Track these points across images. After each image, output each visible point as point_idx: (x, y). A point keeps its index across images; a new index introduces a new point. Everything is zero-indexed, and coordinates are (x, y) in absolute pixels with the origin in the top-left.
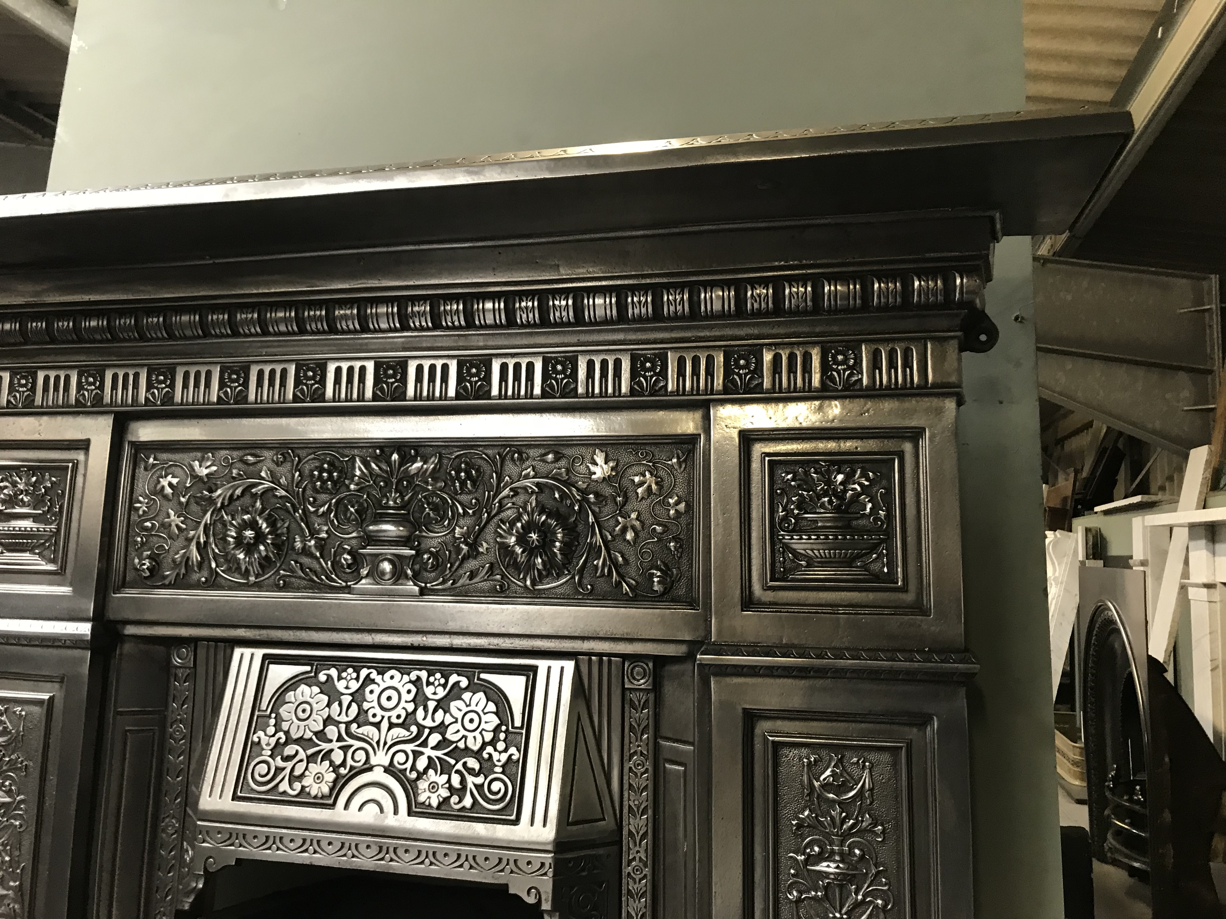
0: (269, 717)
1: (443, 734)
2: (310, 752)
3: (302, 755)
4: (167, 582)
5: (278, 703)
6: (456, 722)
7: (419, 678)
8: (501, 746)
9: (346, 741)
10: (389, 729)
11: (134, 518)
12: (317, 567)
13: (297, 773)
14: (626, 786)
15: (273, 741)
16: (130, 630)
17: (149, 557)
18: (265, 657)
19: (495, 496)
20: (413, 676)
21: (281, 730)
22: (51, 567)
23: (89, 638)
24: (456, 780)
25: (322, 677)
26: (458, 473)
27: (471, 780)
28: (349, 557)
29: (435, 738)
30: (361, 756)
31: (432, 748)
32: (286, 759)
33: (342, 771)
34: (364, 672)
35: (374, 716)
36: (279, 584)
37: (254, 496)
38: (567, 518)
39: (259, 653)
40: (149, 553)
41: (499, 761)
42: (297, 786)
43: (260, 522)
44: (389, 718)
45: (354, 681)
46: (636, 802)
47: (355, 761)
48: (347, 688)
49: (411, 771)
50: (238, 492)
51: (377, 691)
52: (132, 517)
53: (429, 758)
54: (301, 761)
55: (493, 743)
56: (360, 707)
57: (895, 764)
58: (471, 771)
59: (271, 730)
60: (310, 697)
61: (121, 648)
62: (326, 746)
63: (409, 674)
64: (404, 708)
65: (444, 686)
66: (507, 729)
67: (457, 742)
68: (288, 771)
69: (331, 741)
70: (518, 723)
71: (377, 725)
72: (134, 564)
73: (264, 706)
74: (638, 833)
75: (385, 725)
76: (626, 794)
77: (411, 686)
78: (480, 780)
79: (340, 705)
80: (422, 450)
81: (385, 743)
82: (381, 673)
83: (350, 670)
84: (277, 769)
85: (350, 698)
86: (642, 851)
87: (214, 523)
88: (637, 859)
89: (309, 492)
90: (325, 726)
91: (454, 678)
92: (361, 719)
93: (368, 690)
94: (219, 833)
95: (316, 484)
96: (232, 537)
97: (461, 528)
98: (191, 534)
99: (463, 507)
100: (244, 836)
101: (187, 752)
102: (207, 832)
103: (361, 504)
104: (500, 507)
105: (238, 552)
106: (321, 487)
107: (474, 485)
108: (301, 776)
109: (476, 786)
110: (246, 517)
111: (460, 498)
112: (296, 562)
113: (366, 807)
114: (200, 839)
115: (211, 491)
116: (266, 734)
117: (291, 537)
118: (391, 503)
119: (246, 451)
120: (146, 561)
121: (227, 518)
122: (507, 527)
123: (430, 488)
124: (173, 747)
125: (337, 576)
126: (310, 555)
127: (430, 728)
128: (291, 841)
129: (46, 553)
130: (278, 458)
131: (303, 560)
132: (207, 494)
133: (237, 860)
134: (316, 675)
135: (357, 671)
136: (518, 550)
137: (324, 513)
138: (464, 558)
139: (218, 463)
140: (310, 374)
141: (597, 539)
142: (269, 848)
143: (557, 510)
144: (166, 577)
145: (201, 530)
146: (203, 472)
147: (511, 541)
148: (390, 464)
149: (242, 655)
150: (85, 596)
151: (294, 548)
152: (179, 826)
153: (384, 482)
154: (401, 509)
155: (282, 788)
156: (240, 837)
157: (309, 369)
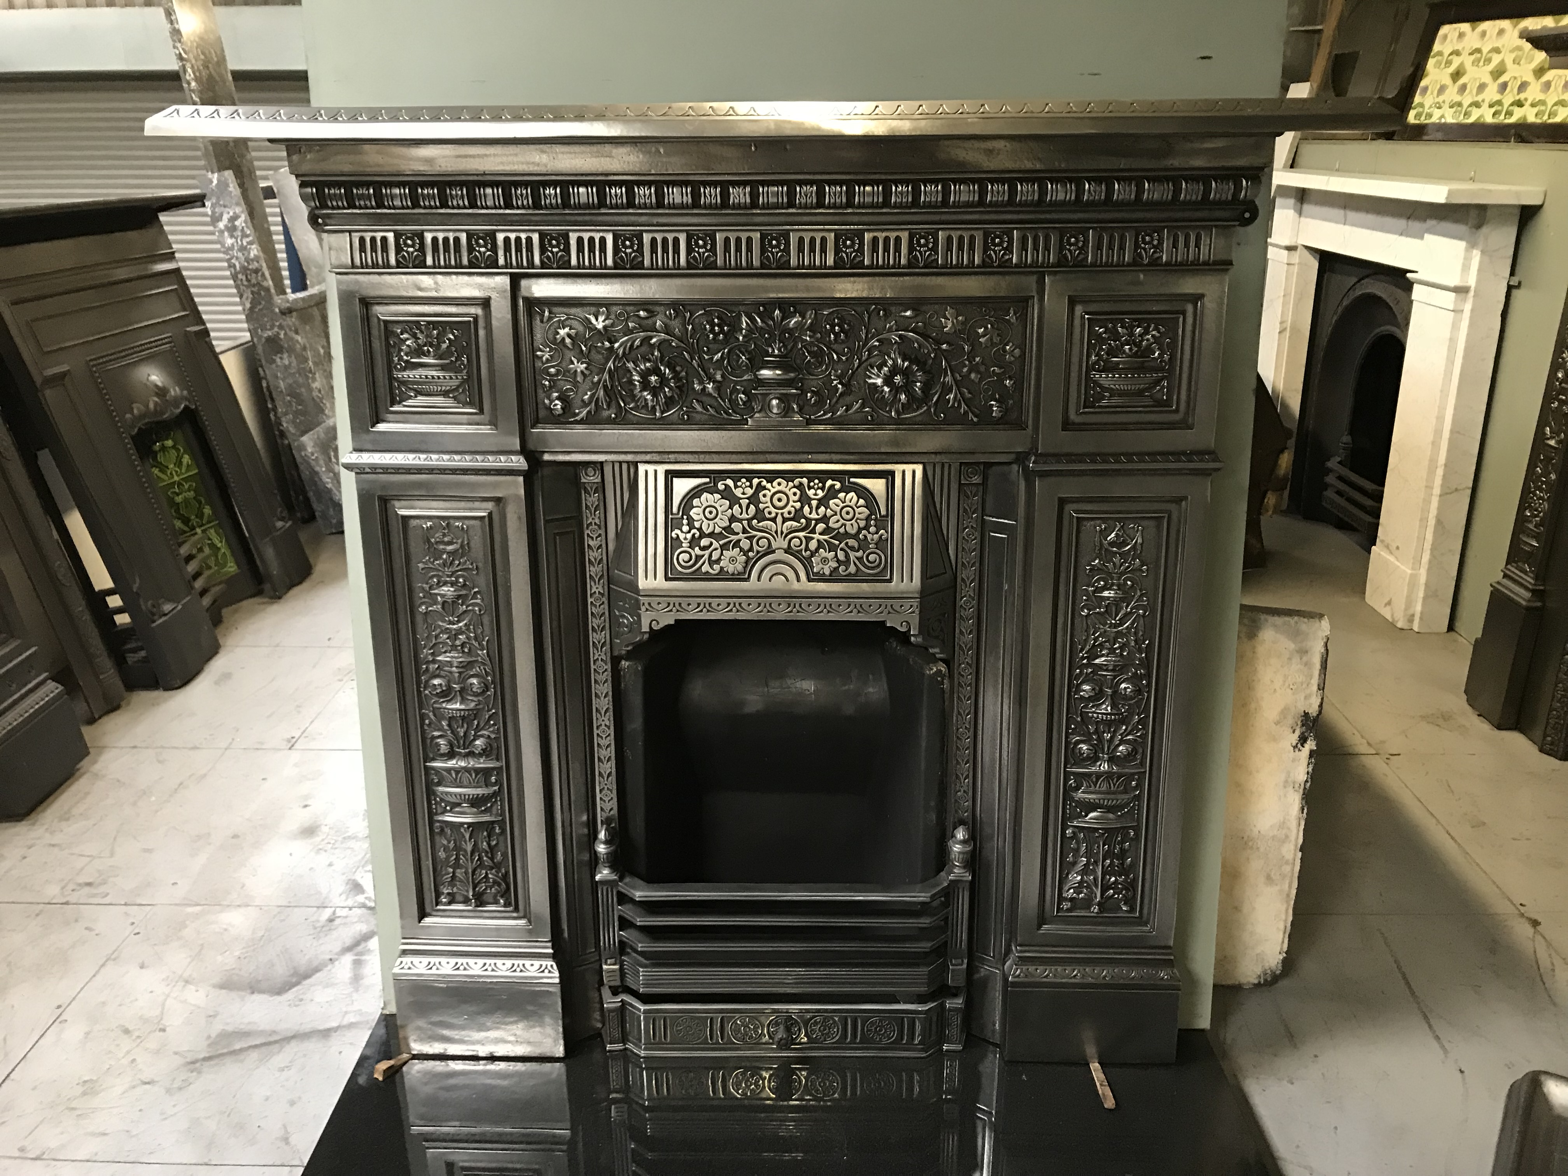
0: (682, 518)
1: (827, 524)
2: (721, 542)
4: (578, 418)
5: (687, 507)
6: (836, 514)
7: (801, 484)
8: (872, 529)
9: (750, 533)
10: (783, 523)
11: (538, 364)
12: (715, 404)
13: (714, 558)
14: (960, 549)
15: (689, 536)
16: (546, 457)
17: (558, 398)
18: (667, 472)
19: (864, 346)
20: (797, 482)
21: (695, 528)
22: (468, 409)
23: (527, 468)
24: (841, 555)
25: (721, 486)
26: (833, 326)
27: (852, 555)
28: (743, 396)
29: (821, 527)
30: (763, 542)
31: (820, 534)
32: (703, 549)
33: (751, 554)
34: (756, 481)
35: (770, 513)
36: (684, 419)
37: (652, 346)
38: (925, 363)
39: (661, 469)
40: (558, 395)
41: (872, 540)
42: (716, 567)
43: (662, 368)
44: (782, 514)
45: (749, 489)
46: (967, 560)
47: (760, 547)
48: (743, 493)
49: (806, 551)
50: (637, 342)
51: (769, 494)
52: (536, 364)
53: (818, 541)
54: (716, 549)
55: (867, 528)
56: (757, 507)
57: (1159, 527)
58: (852, 548)
59: (685, 528)
60: (714, 502)
61: (544, 473)
62: (734, 538)
63: (793, 482)
64: (792, 506)
65: (823, 489)
66: (876, 517)
67: (839, 529)
68: (706, 556)
69: (738, 534)
70: (883, 512)
71: (774, 520)
72: (544, 404)
73: (675, 510)
74: (968, 579)
75: (779, 519)
76: (960, 555)
77: (795, 490)
79: (741, 506)
80: (798, 307)
81: (782, 533)
82: (770, 481)
83: (744, 480)
84: (697, 556)
85: (747, 501)
86: (971, 590)
87: (617, 369)
88: (968, 595)
89: (701, 343)
90: (731, 523)
91: (829, 483)
92: (758, 516)
93: (761, 495)
94: (659, 603)
95: (708, 336)
96: (638, 381)
97: (836, 371)
98: (596, 379)
99: (837, 354)
100: (680, 604)
101: (604, 546)
102: (649, 604)
103: (750, 353)
104: (869, 355)
105: (645, 393)
106: (714, 339)
107: (846, 336)
108: (718, 561)
109: (857, 558)
110: (648, 365)
111: (835, 347)
112: (697, 401)
113: (774, 578)
114: (643, 609)
115: (611, 342)
116: (682, 532)
117: (690, 380)
118: (776, 352)
119: (639, 307)
120: (557, 402)
121: (630, 365)
122: (875, 371)
123: (808, 338)
124: (591, 543)
125: (734, 411)
126: (710, 395)
127: (816, 520)
128: (718, 605)
129: (462, 397)
130: (670, 314)
131: (704, 399)
132: (607, 344)
133: (676, 621)
134: (716, 485)
135: (749, 480)
136: (886, 389)
137: (717, 360)
138: (841, 394)
139: (613, 317)
140: (701, 242)
141: (949, 379)
142: (701, 611)
143: (916, 357)
144: (578, 414)
145: (606, 376)
146: (600, 326)
147: (879, 381)
148: (773, 319)
149: (646, 472)
150: (511, 433)
151: (694, 389)
152: (605, 599)
153: (769, 334)
154: (785, 356)
155: (704, 569)
156: (677, 605)
157: (699, 238)
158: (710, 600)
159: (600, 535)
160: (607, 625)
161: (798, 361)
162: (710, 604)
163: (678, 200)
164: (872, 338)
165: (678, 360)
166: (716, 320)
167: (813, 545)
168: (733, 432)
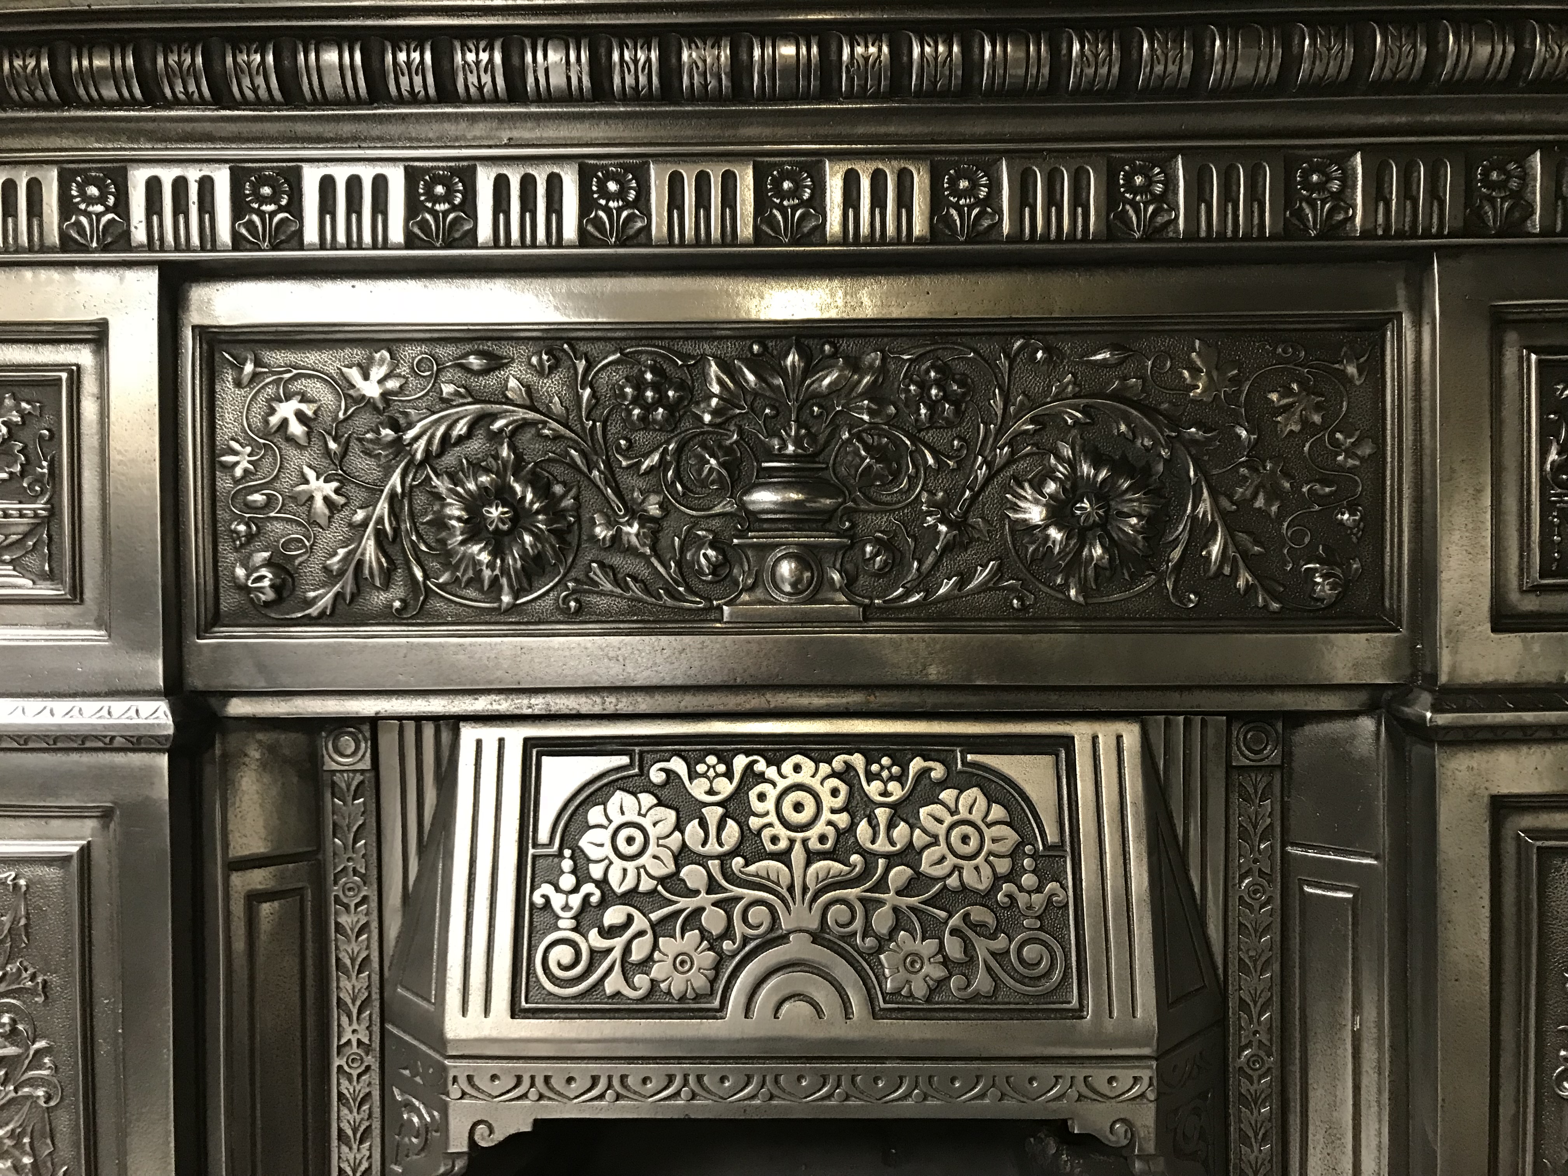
0: (560, 855)
1: (915, 866)
2: (654, 916)
3: (640, 922)
4: (313, 611)
5: (572, 828)
6: (936, 843)
7: (849, 767)
8: (1028, 880)
9: (726, 890)
10: (808, 863)
11: (224, 484)
12: (645, 573)
13: (636, 956)
14: (1234, 928)
15: (576, 901)
16: (238, 707)
17: (269, 563)
18: (529, 743)
19: (1000, 432)
20: (838, 762)
21: (591, 879)
22: (45, 590)
23: (171, 731)
24: (953, 948)
25: (656, 776)
26: (924, 387)
27: (982, 947)
28: (711, 553)
29: (899, 874)
30: (758, 914)
31: (899, 893)
32: (609, 933)
33: (727, 945)
34: (740, 762)
35: (774, 839)
36: (569, 608)
37: (495, 437)
38: (1147, 470)
39: (515, 736)
40: (266, 555)
41: (1030, 907)
42: (641, 980)
43: (518, 488)
44: (805, 841)
45: (725, 780)
46: (1252, 953)
47: (750, 926)
48: (711, 792)
49: (864, 936)
50: (461, 428)
51: (772, 794)
52: (219, 483)
53: (896, 910)
54: (641, 934)
55: (1013, 876)
56: (743, 826)
58: (978, 928)
59: (567, 881)
60: (639, 814)
61: (222, 744)
62: (686, 904)
63: (830, 763)
64: (830, 823)
65: (900, 779)
66: (1036, 850)
67: (944, 879)
68: (616, 954)
69: (696, 893)
70: (1052, 837)
71: (784, 857)
72: (234, 578)
73: (543, 836)
74: (1255, 1003)
75: (798, 856)
76: (1233, 941)
77: (834, 782)
78: (1001, 943)
79: (703, 824)
80: (842, 344)
81: (805, 889)
82: (775, 761)
83: (712, 760)
84: (592, 951)
85: (720, 811)
86: (1263, 1029)
87: (409, 492)
88: (1255, 1044)
89: (612, 429)
90: (679, 867)
91: (916, 765)
92: (747, 848)
93: (753, 794)
94: (494, 1077)
95: (629, 413)
96: (459, 519)
97: (932, 493)
98: (360, 515)
99: (935, 453)
100: (547, 1079)
101: (374, 925)
102: (470, 1078)
103: (729, 451)
104: (1012, 453)
105: (476, 548)
106: (643, 418)
107: (958, 411)
108: (647, 962)
109: (993, 954)
110: (484, 479)
111: (929, 436)
112: (602, 565)
113: (786, 1006)
114: (455, 1091)
115: (396, 427)
116: (558, 889)
117: (586, 516)
118: (791, 448)
119: (468, 347)
120: (264, 571)
121: (441, 485)
122: (1029, 492)
123: (866, 417)
124: (344, 920)
125: (689, 589)
126: (631, 550)
127: (887, 856)
128: (645, 1081)
129: (31, 561)
130: (540, 360)
131: (616, 560)
132: (387, 433)
133: (536, 1122)
134: (643, 772)
135: (726, 759)
136: (1055, 534)
137: (651, 469)
138: (946, 549)
139: (404, 370)
140: (612, 186)
141: (1205, 507)
142: (601, 1097)
143: (1124, 457)
144: (312, 602)
145: (382, 507)
146: (371, 389)
147: (1035, 514)
148: (782, 372)
149: (479, 743)
150: (141, 646)
151: (593, 538)
152: (371, 1060)
153: (773, 407)
154: (812, 457)
155: (611, 985)
156: (539, 1082)
157: (609, 176)
158: (623, 1067)
159: (365, 900)
160: (376, 1125)
161: (843, 470)
162: (623, 1078)
163: (557, 80)
164: (1017, 417)
165: (558, 470)
166: (649, 376)
167: (882, 920)
168: (687, 639)
